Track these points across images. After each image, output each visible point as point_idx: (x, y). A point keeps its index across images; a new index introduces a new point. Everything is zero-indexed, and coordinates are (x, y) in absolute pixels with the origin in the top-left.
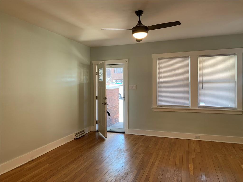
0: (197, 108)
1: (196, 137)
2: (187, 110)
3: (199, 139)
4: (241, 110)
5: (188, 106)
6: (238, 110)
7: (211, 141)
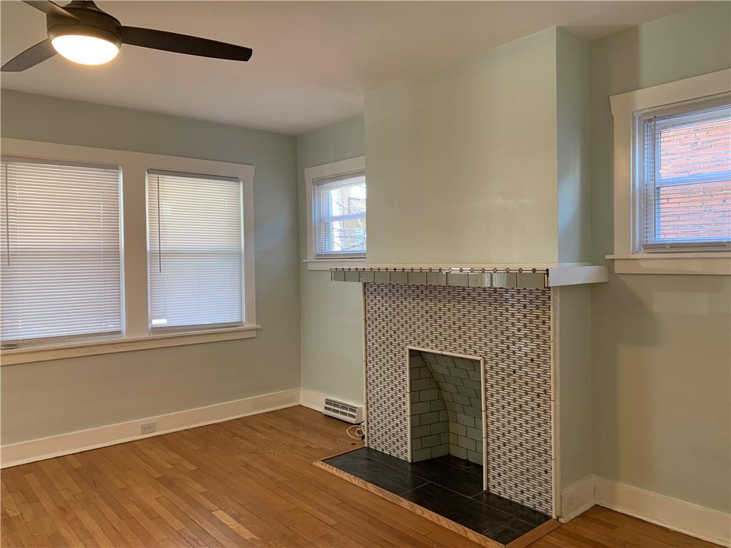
0: (147, 336)
1: (146, 428)
2: (115, 346)
3: (155, 431)
4: (254, 325)
5: (119, 332)
6: (246, 326)
7: (186, 427)
